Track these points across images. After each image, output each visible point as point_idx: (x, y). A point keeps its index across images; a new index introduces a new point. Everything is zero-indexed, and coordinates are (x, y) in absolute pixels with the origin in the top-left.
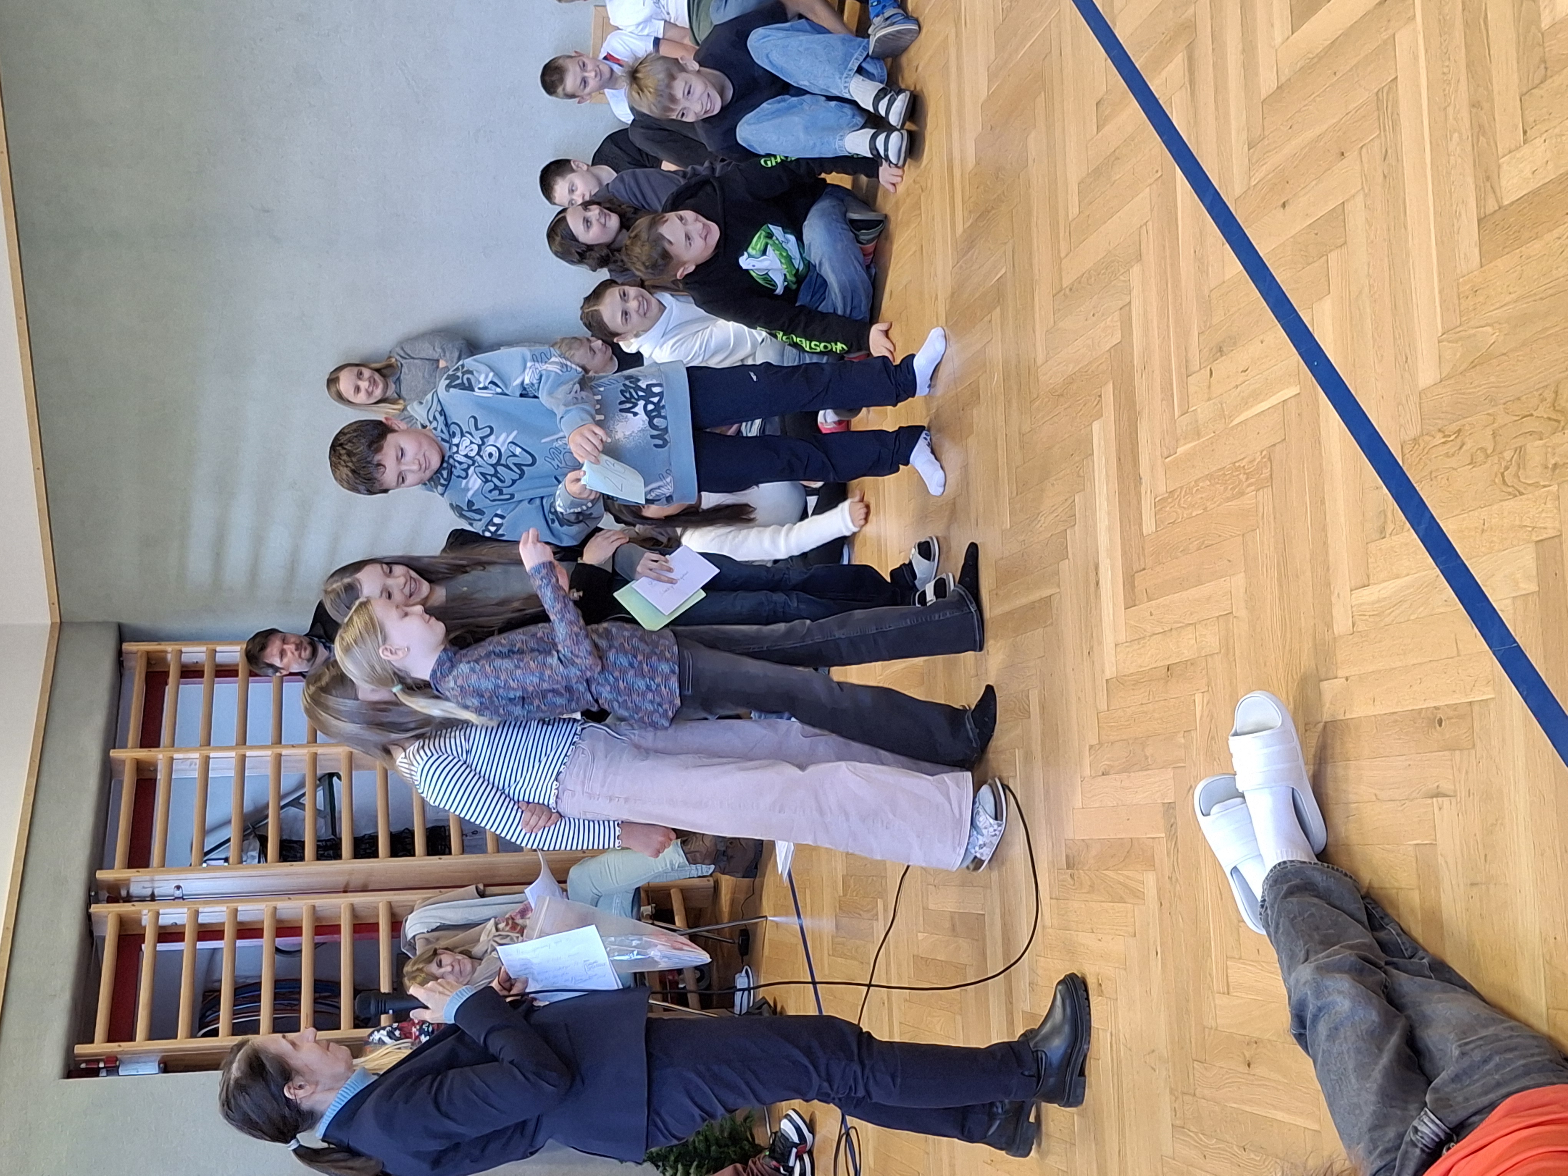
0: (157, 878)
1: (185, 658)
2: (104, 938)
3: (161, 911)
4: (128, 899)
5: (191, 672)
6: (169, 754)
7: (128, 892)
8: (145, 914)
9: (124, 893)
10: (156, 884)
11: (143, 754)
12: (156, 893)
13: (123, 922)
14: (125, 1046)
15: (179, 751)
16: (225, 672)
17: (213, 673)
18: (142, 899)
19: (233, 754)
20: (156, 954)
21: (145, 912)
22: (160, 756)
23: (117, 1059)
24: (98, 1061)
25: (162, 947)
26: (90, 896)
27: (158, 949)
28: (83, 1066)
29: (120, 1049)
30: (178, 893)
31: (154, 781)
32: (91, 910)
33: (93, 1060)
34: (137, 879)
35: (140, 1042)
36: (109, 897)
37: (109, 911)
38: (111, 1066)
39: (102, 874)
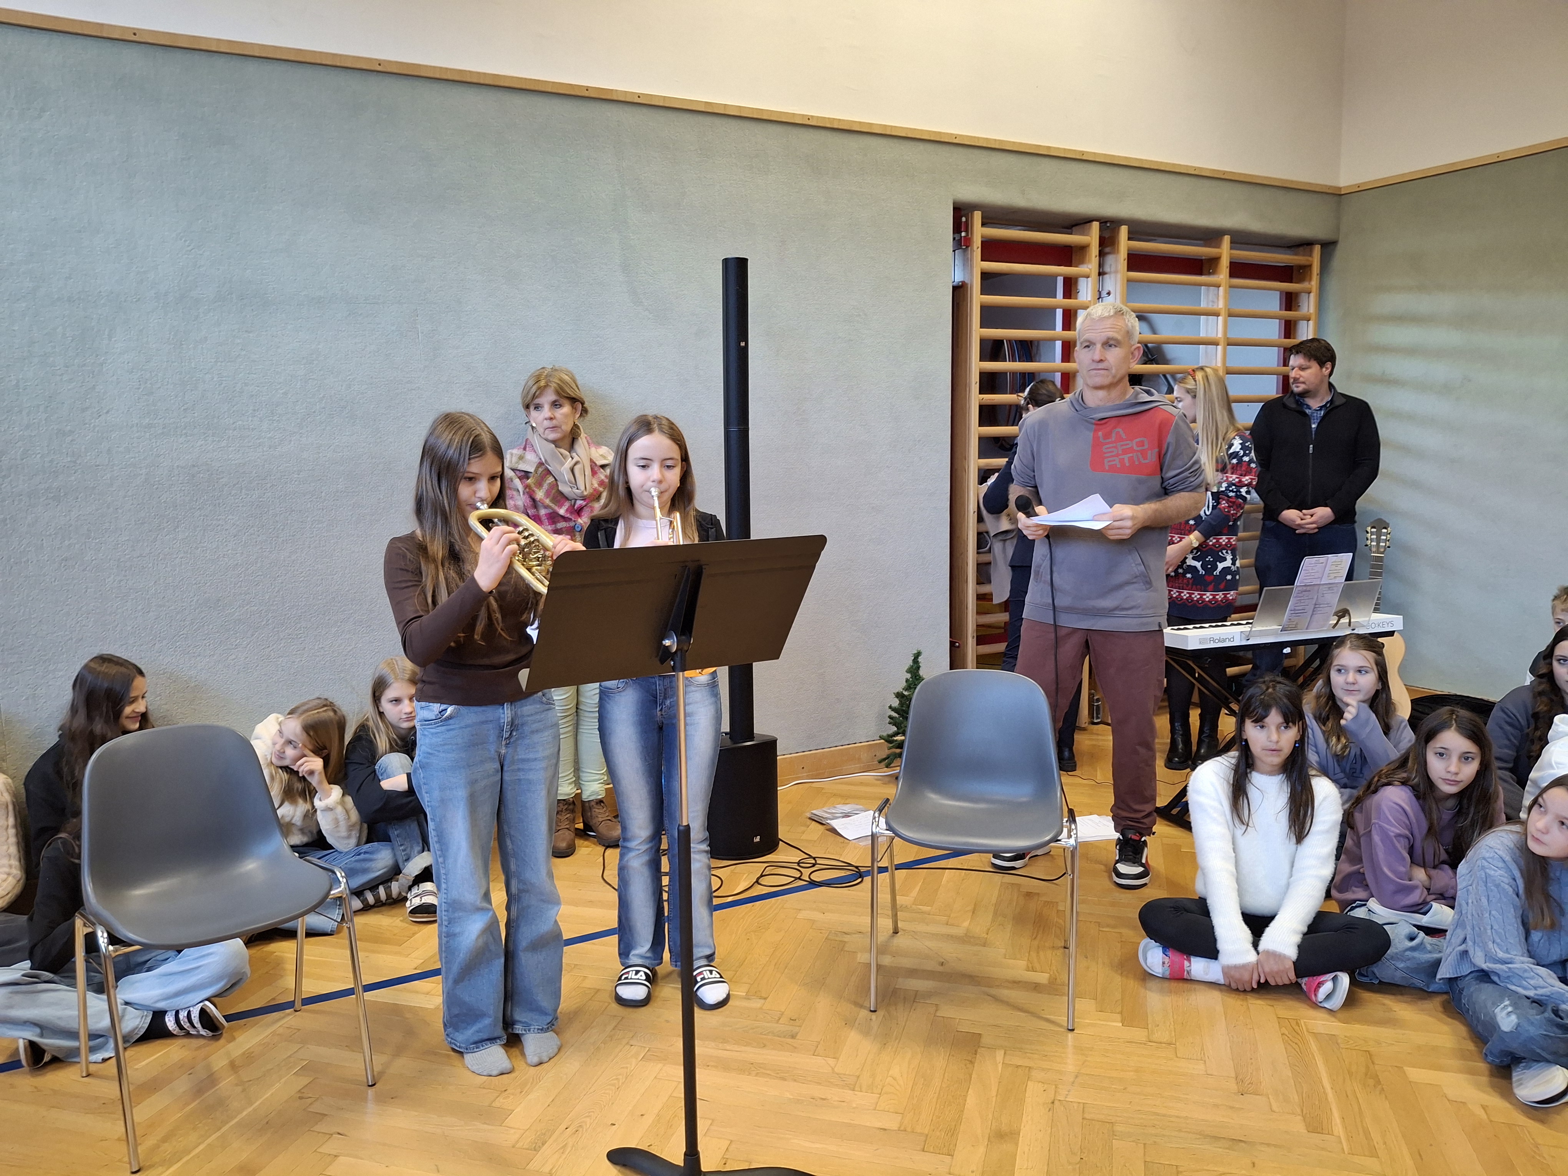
0: (1119, 276)
1: (1304, 297)
2: (1070, 233)
3: (1089, 279)
4: (1102, 254)
5: (1290, 301)
6: (1223, 284)
7: (1107, 253)
8: (1091, 266)
9: (1107, 250)
10: (1113, 276)
11: (1225, 263)
12: (1105, 276)
13: (1083, 249)
14: (977, 253)
15: (1225, 292)
16: (1289, 328)
17: (1287, 319)
18: (1101, 265)
19: (1220, 335)
20: (1054, 277)
21: (1090, 266)
22: (1222, 276)
23: (967, 247)
24: (967, 231)
25: (1060, 282)
26: (1106, 222)
27: (1059, 278)
28: (964, 219)
29: (975, 248)
30: (1104, 294)
31: (1201, 273)
32: (1094, 223)
33: (968, 227)
34: (1118, 261)
35: (980, 265)
36: (1104, 238)
37: (1092, 237)
38: (961, 243)
39: (1124, 231)
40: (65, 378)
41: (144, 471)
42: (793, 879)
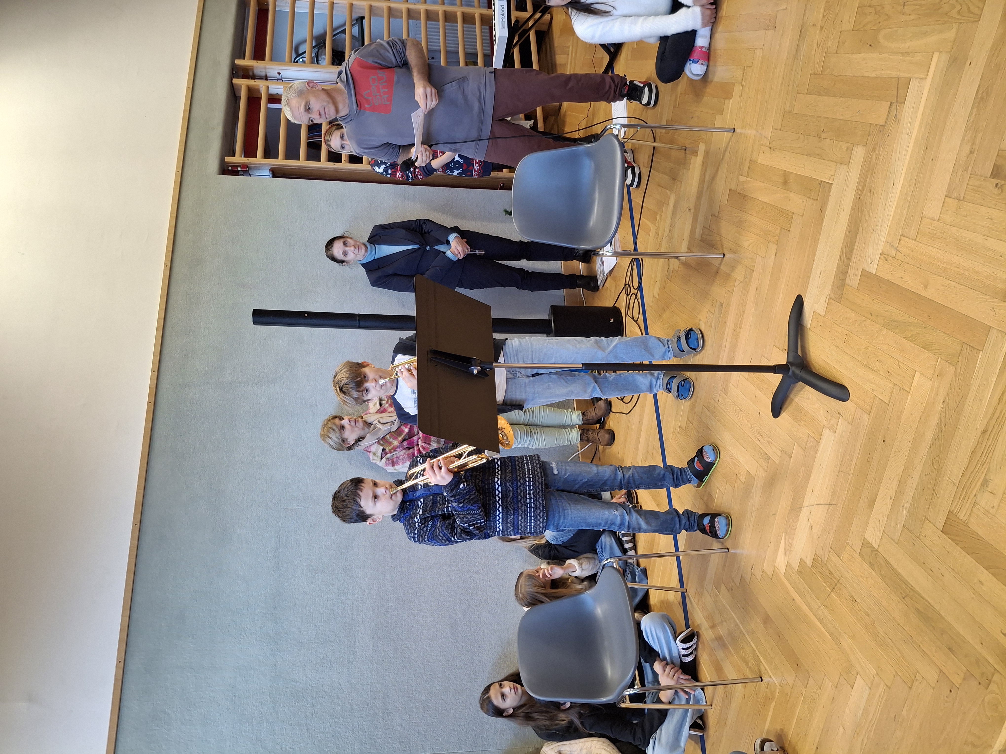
0: (268, 66)
2: (240, 97)
3: (269, 86)
4: (254, 77)
7: (253, 73)
8: (261, 85)
9: (251, 74)
10: (267, 71)
12: (268, 75)
13: (250, 90)
14: (251, 160)
18: (261, 78)
20: (268, 110)
21: (261, 86)
23: (247, 167)
24: (237, 167)
25: (271, 106)
26: (233, 73)
27: (268, 106)
28: (230, 168)
29: (248, 162)
30: (279, 77)
31: (267, 11)
32: (233, 82)
33: (235, 166)
34: (258, 66)
35: (259, 159)
36: (243, 75)
37: (242, 83)
38: (245, 170)
39: (239, 62)
40: (319, 707)
41: (375, 666)
42: (636, 299)
